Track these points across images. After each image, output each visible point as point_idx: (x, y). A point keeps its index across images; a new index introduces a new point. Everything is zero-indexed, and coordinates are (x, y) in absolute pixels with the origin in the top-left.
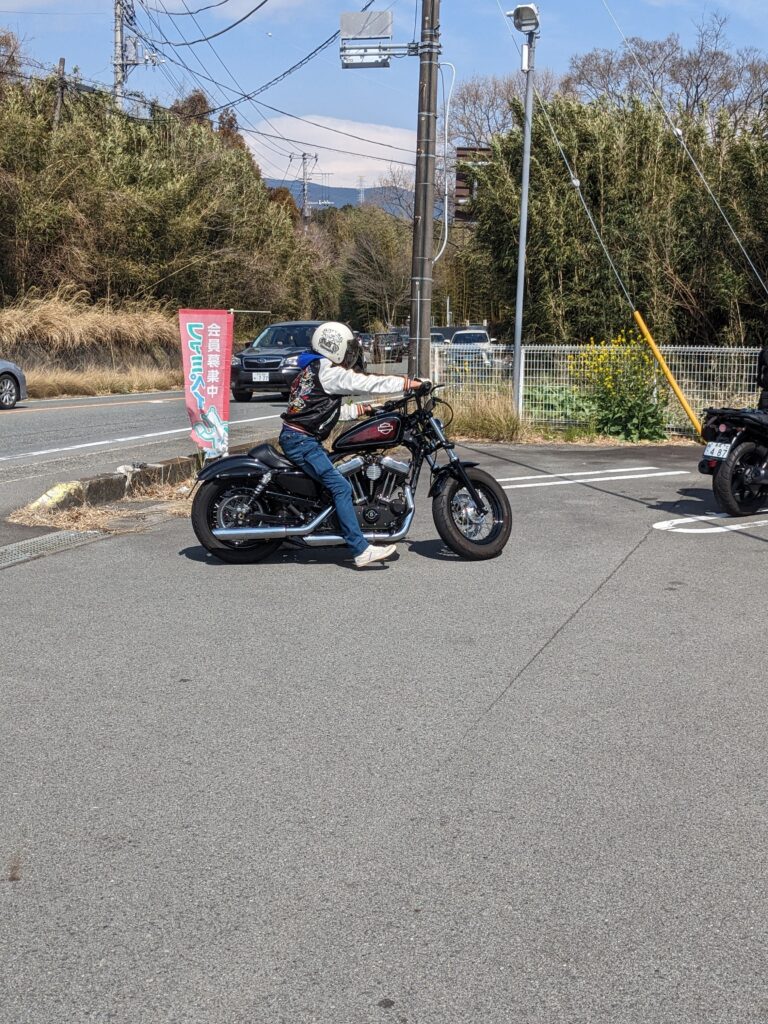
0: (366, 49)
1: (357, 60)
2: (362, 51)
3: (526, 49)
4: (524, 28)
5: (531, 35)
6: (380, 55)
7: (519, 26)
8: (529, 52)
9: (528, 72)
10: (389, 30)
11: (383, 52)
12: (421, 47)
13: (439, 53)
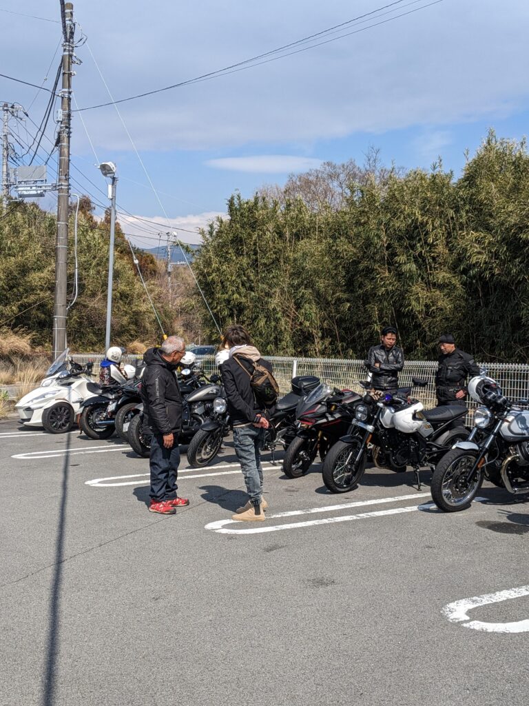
0: (31, 187)
1: (25, 193)
2: (29, 188)
3: (110, 187)
4: (108, 175)
5: (114, 179)
6: (37, 190)
7: (105, 174)
8: (113, 188)
9: (112, 199)
10: (45, 176)
11: (39, 188)
12: (59, 186)
13: (69, 189)
